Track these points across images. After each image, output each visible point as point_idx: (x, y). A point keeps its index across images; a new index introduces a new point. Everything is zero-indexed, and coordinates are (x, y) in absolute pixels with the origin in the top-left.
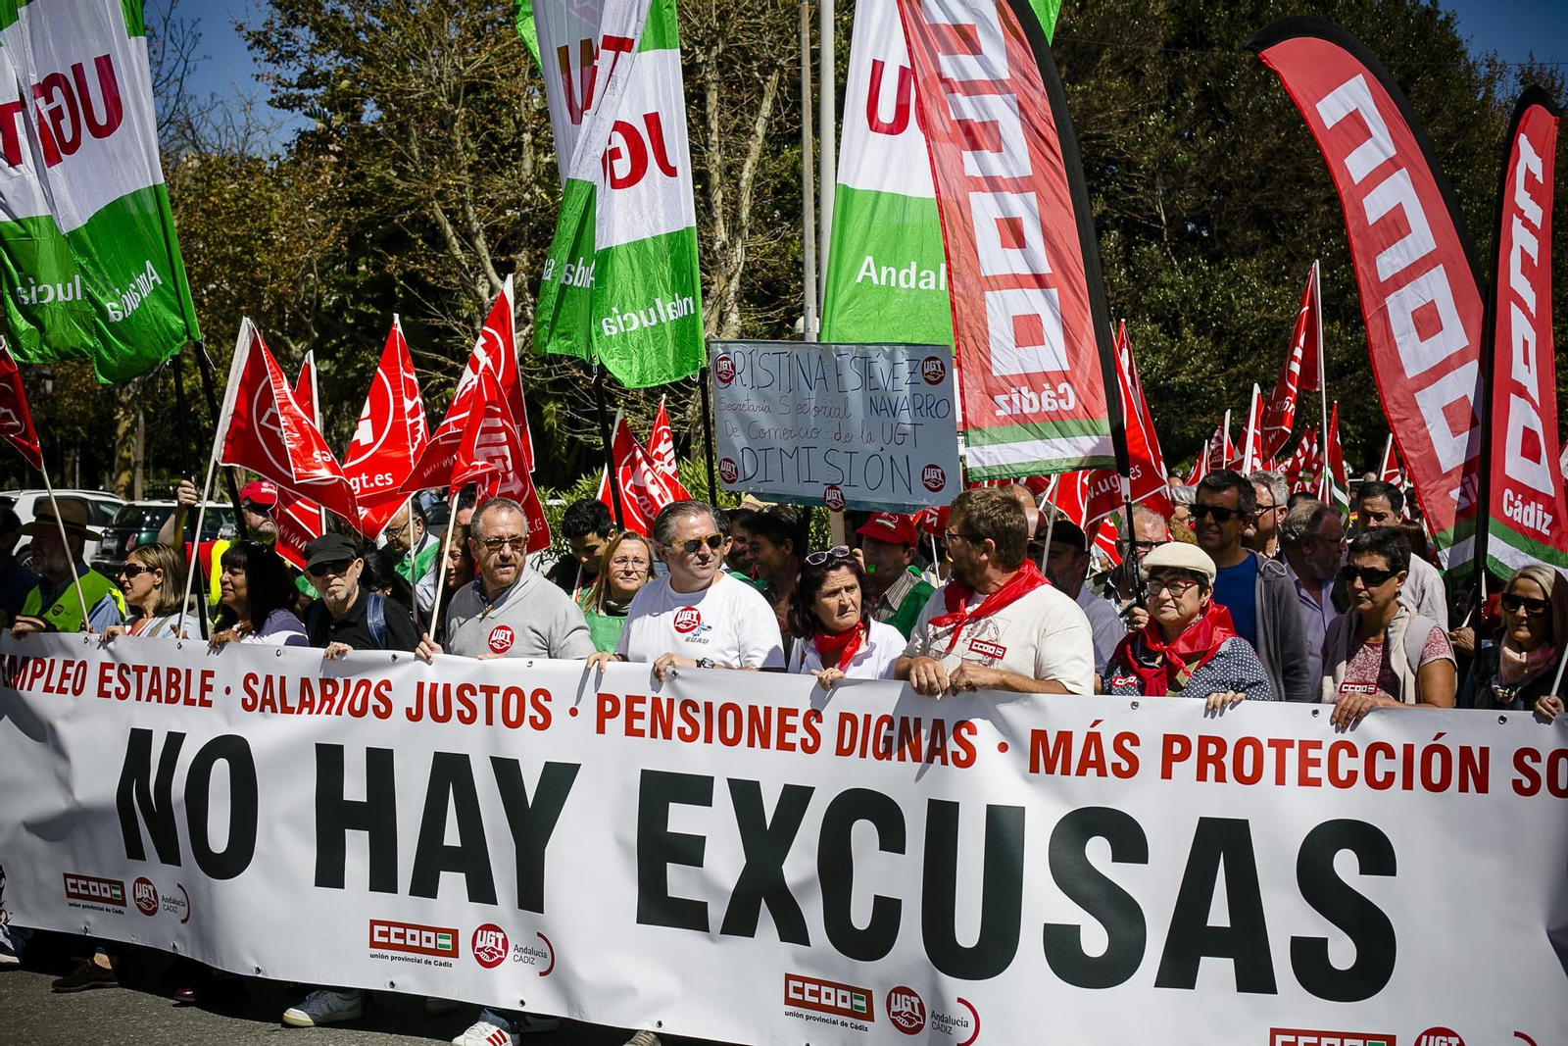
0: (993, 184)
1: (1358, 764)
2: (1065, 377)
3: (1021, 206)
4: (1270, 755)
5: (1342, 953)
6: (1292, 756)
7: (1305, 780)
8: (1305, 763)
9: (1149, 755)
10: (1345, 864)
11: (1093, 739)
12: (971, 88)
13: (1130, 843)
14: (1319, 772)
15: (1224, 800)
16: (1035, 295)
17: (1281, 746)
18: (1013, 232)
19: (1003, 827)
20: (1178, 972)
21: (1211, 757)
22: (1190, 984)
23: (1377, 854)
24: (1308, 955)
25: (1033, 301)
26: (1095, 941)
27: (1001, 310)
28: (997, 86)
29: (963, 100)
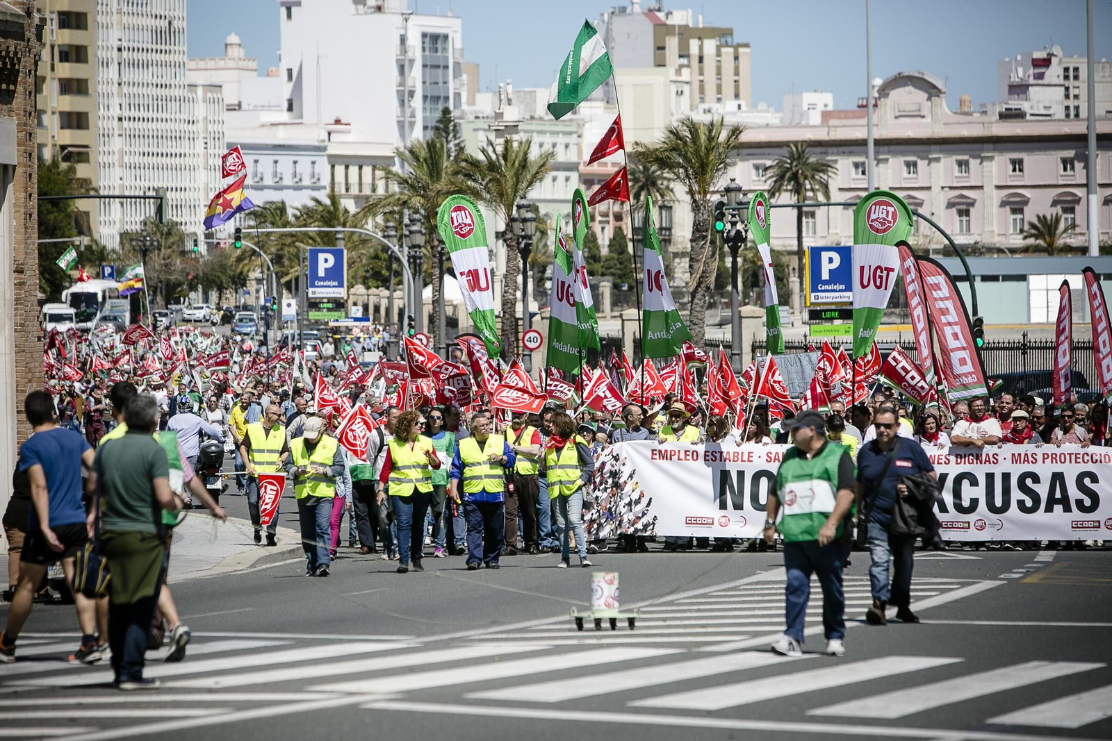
0: (950, 324)
1: (1089, 458)
2: (973, 373)
3: (957, 329)
4: (1068, 457)
5: (1088, 502)
6: (1073, 457)
7: (1076, 462)
8: (1076, 458)
9: (1040, 458)
10: (1087, 481)
11: (1026, 454)
12: (941, 299)
13: (1036, 479)
14: (1080, 460)
15: (1058, 468)
16: (963, 352)
17: (1070, 454)
18: (956, 336)
19: (1006, 477)
20: (1049, 509)
21: (1054, 457)
22: (1052, 511)
23: (1094, 479)
24: (1080, 503)
25: (963, 354)
26: (1029, 503)
27: (955, 357)
28: (946, 299)
29: (940, 302)
